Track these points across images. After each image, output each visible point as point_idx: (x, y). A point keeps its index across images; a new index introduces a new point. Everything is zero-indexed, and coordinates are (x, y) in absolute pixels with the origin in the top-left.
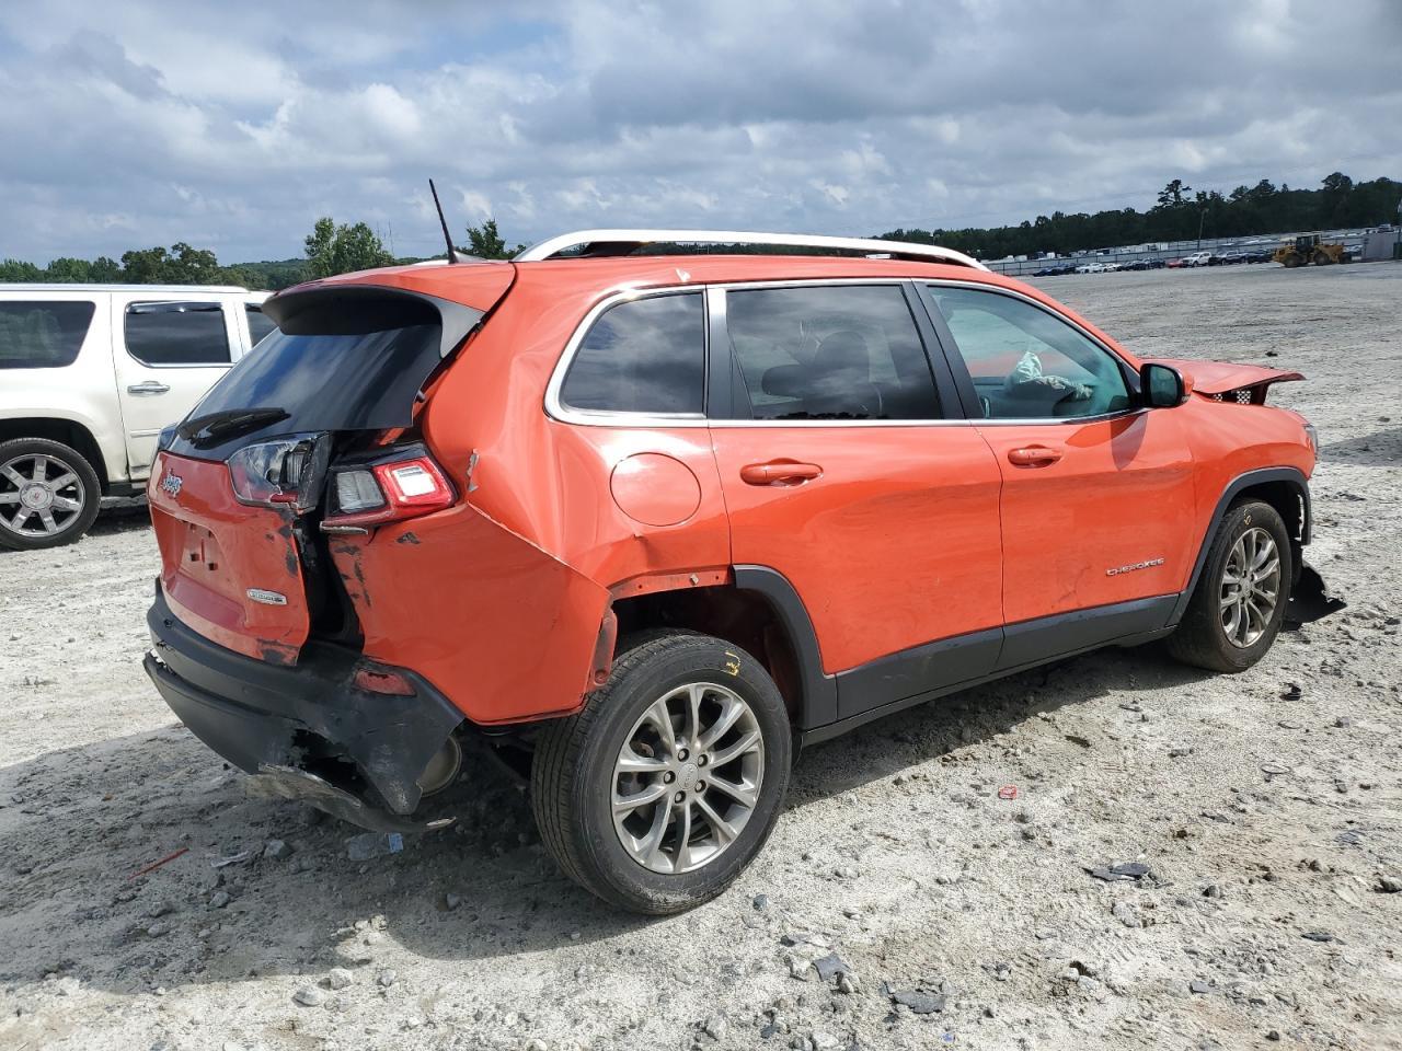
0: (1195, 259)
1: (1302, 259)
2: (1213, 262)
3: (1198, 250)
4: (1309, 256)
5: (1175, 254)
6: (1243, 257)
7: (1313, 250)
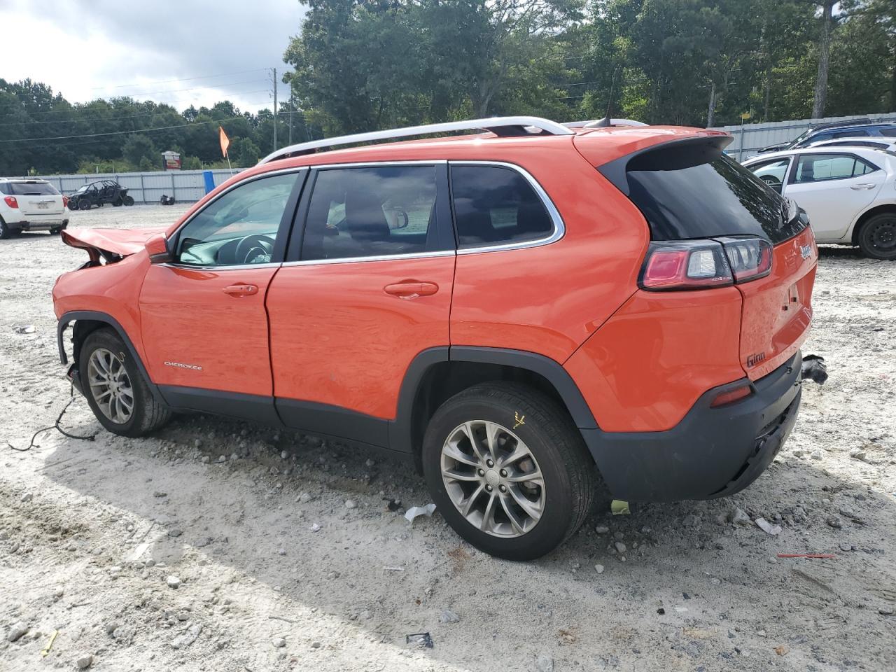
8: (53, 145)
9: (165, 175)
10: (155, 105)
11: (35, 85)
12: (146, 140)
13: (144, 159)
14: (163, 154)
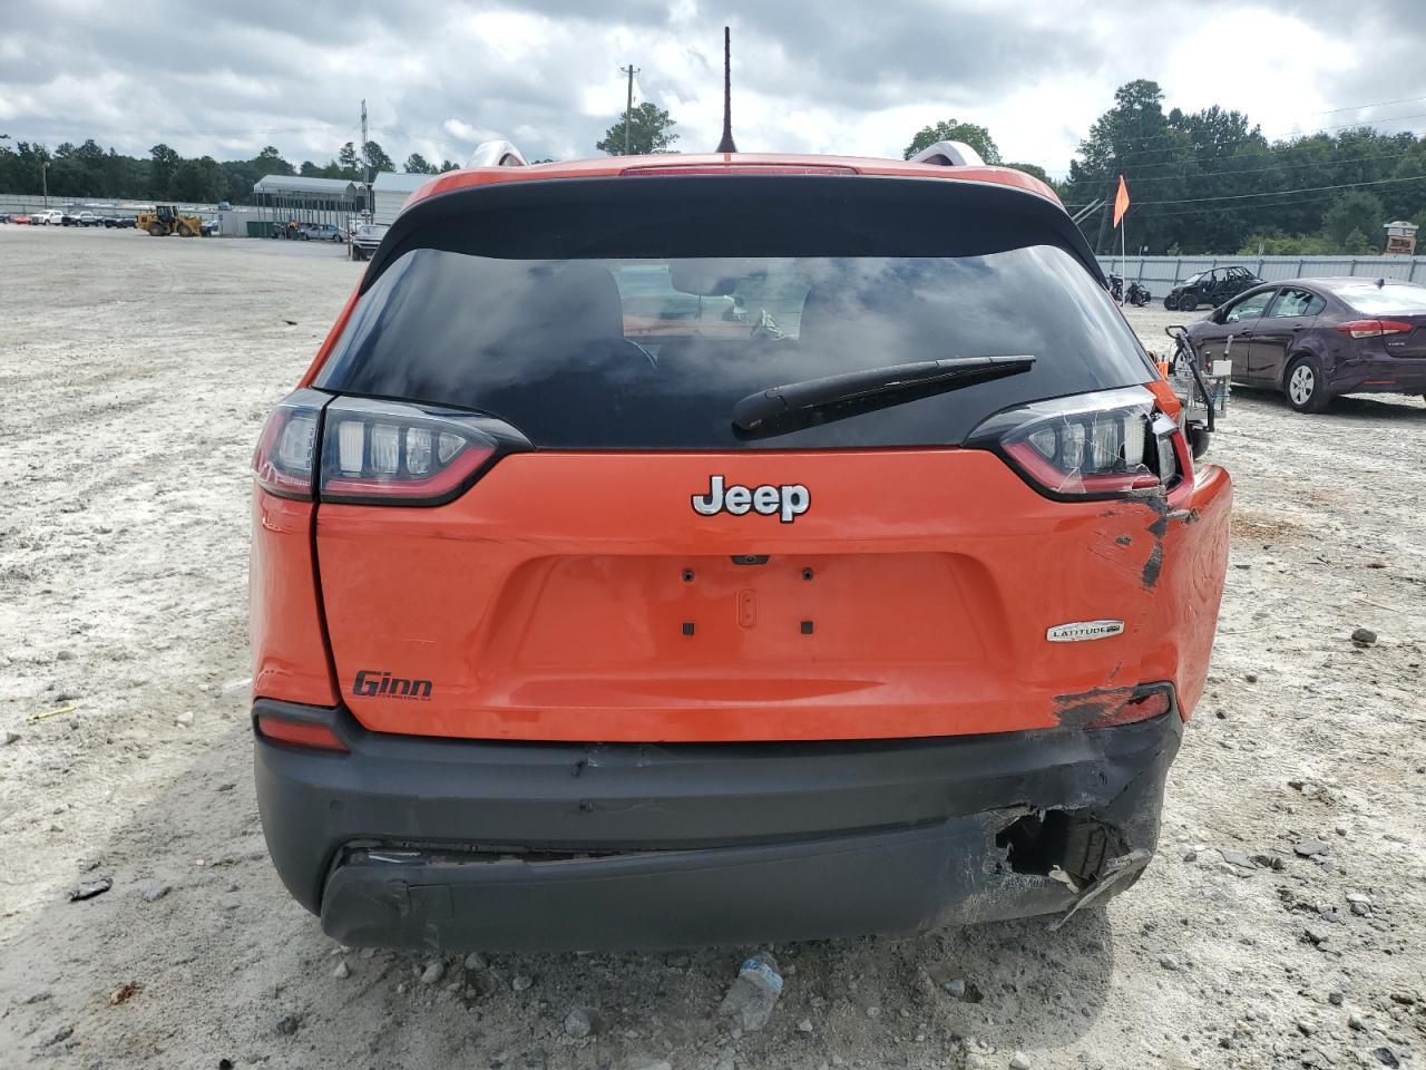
0: (46, 217)
1: (165, 229)
2: (66, 222)
3: (46, 207)
4: (171, 226)
5: (20, 209)
6: (99, 221)
7: (174, 221)
8: (1217, 209)
9: (1380, 263)
10: (1415, 139)
11: (1224, 116)
12: (1373, 201)
13: (1357, 234)
14: (1386, 226)
